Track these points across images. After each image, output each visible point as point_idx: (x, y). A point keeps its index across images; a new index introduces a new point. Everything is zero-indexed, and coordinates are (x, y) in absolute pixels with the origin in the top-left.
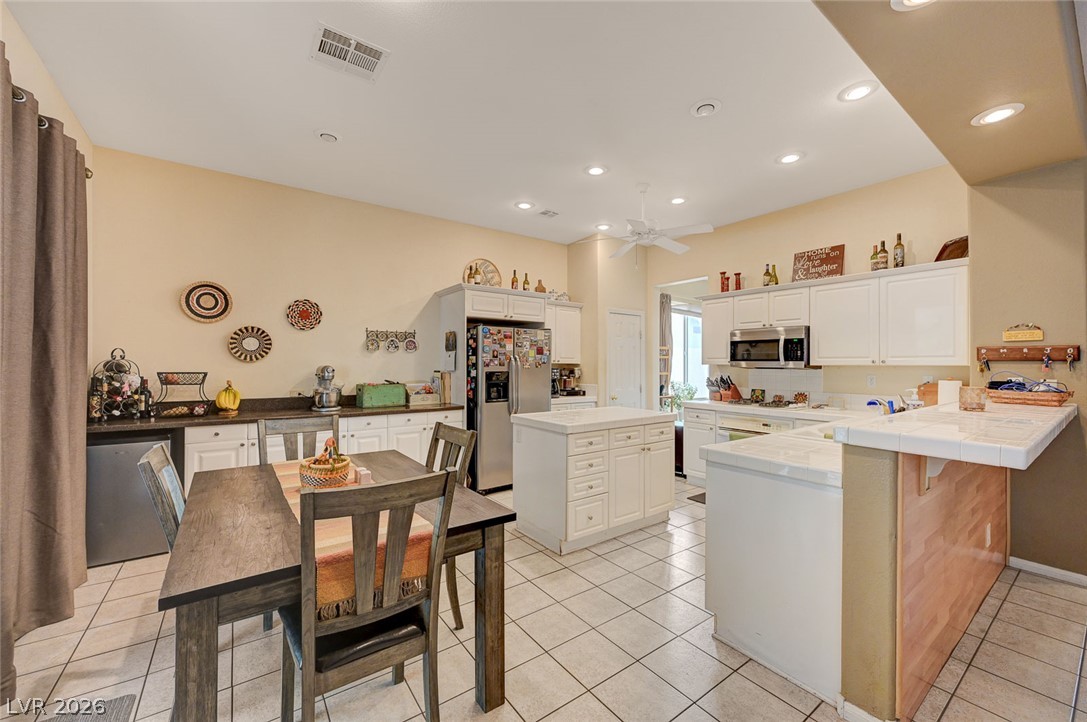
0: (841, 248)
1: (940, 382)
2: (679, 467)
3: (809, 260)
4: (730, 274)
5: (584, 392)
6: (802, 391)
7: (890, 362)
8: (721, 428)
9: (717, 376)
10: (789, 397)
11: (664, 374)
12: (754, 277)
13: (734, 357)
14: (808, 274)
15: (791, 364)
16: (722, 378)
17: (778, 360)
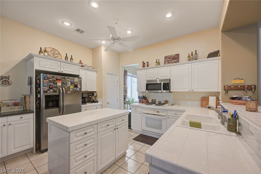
0: (178, 55)
1: (210, 97)
2: (130, 126)
3: (169, 58)
4: (145, 62)
5: (98, 101)
6: (167, 99)
7: (195, 90)
8: (143, 113)
9: (141, 95)
10: (163, 102)
11: (125, 94)
12: (152, 63)
13: (147, 89)
14: (169, 63)
15: (164, 91)
16: (143, 96)
17: (161, 90)
